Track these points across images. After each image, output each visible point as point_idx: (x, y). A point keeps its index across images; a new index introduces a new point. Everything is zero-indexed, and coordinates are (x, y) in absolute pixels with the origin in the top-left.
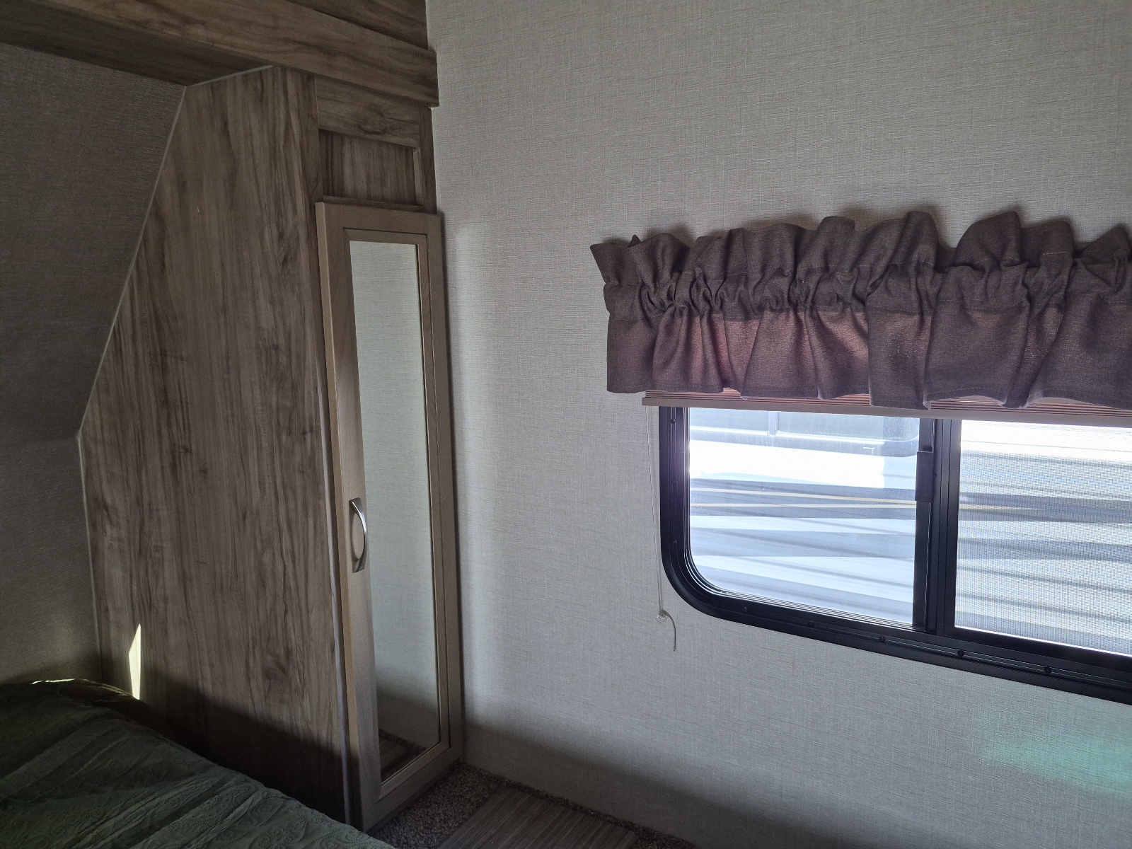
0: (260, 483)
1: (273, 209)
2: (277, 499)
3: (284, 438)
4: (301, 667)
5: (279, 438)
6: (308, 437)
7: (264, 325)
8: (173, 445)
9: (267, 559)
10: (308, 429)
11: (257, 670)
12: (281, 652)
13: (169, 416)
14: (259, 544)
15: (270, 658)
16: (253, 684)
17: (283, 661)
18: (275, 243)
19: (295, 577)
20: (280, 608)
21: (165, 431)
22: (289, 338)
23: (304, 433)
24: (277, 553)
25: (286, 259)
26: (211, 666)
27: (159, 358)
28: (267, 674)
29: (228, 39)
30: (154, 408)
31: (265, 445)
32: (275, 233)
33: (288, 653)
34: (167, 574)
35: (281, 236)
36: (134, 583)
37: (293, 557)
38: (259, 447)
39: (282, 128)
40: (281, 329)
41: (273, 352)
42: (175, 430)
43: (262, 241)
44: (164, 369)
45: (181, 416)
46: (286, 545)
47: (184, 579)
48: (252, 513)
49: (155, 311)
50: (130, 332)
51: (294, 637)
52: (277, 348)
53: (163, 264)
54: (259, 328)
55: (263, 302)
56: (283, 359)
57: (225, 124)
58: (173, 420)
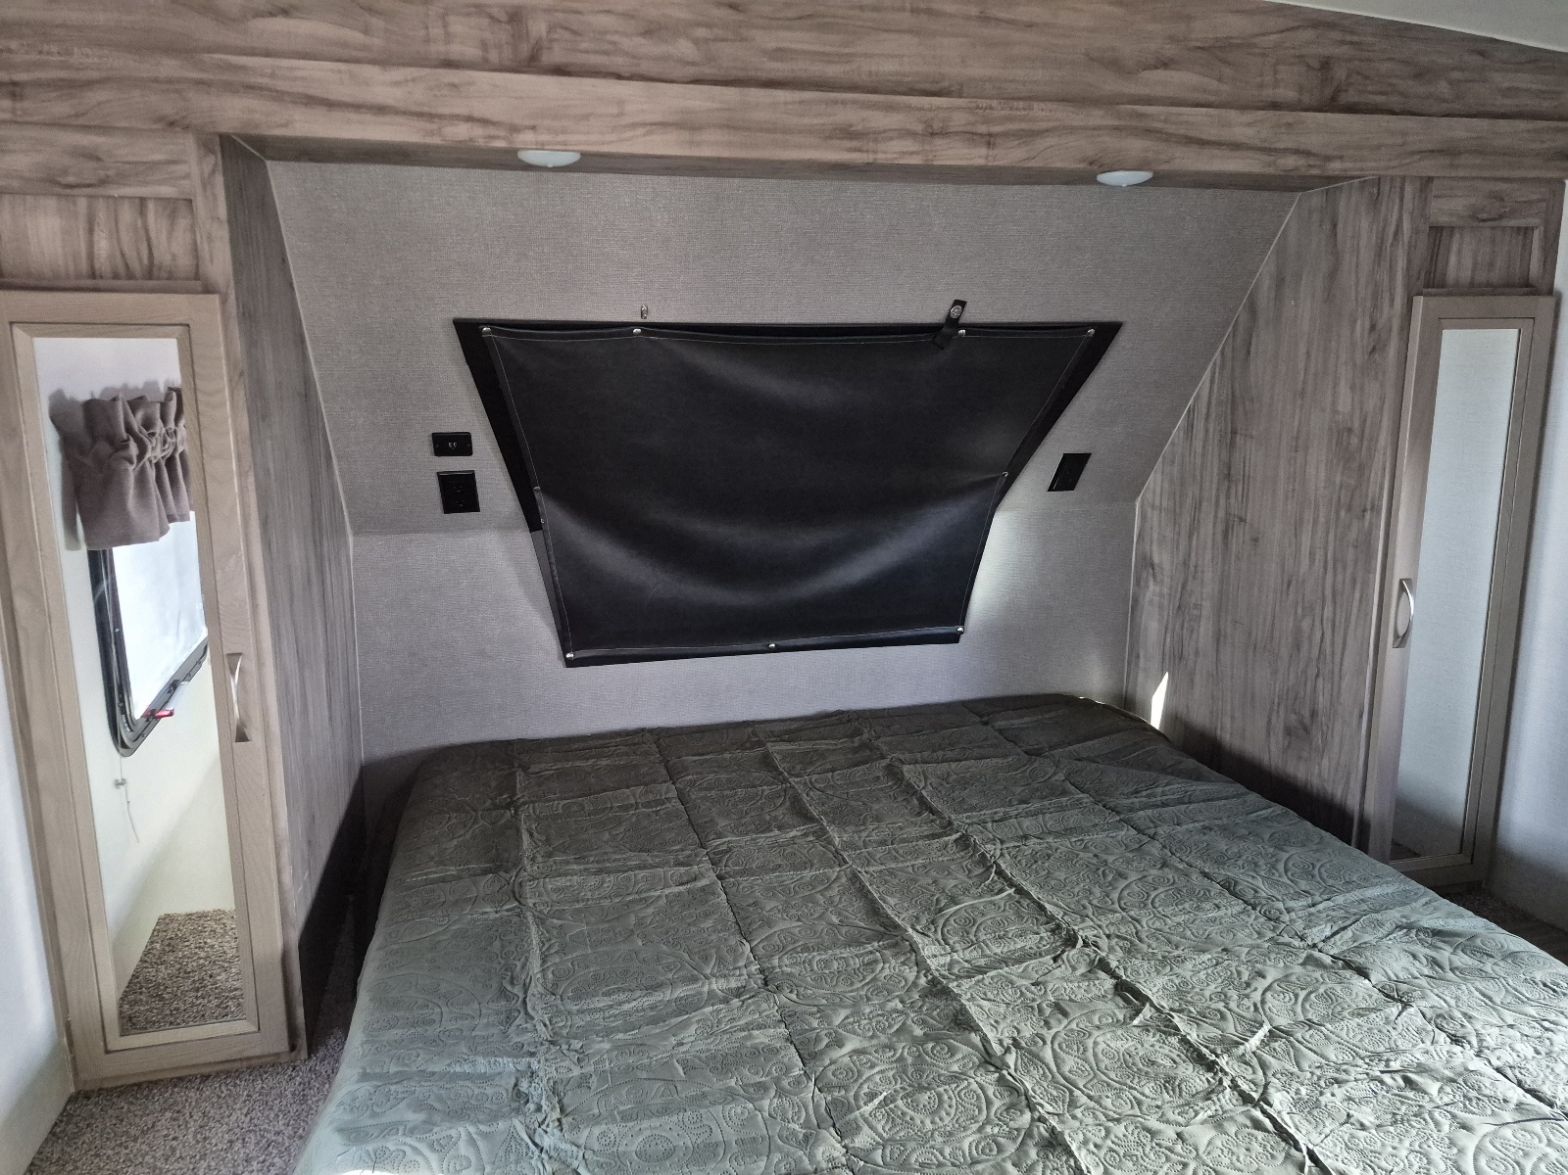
0: (1310, 553)
1: (1368, 304)
2: (1326, 569)
3: (1343, 513)
4: (1325, 728)
5: (1337, 513)
6: (1368, 515)
7: (1340, 408)
8: (1228, 514)
9: (1305, 625)
10: (1369, 507)
11: (1279, 725)
12: (1307, 714)
13: (1229, 488)
14: (1300, 611)
15: (1293, 717)
16: (1273, 740)
17: (1307, 720)
18: (1366, 331)
19: (1333, 644)
20: (1311, 672)
21: (1222, 502)
22: (1365, 421)
23: (1364, 511)
24: (1317, 623)
25: (1374, 348)
26: (1233, 717)
27: (1229, 436)
28: (1289, 731)
29: (1359, 165)
30: (1215, 480)
31: (1322, 520)
32: (1367, 325)
33: (1314, 714)
34: (1202, 630)
35: (1373, 327)
36: (1169, 635)
37: (1333, 626)
38: (1315, 521)
39: (1392, 229)
40: (1357, 412)
41: (1345, 434)
42: (1233, 500)
43: (1353, 331)
44: (1232, 445)
45: (1241, 489)
46: (1328, 613)
47: (1218, 637)
48: (1297, 581)
49: (1233, 393)
50: (1204, 411)
51: (1322, 701)
52: (1350, 430)
53: (1249, 352)
54: (1335, 412)
55: (1343, 389)
56: (1355, 441)
57: (1335, 226)
58: (1233, 490)
